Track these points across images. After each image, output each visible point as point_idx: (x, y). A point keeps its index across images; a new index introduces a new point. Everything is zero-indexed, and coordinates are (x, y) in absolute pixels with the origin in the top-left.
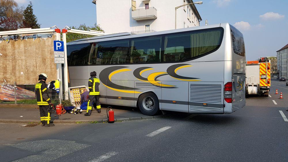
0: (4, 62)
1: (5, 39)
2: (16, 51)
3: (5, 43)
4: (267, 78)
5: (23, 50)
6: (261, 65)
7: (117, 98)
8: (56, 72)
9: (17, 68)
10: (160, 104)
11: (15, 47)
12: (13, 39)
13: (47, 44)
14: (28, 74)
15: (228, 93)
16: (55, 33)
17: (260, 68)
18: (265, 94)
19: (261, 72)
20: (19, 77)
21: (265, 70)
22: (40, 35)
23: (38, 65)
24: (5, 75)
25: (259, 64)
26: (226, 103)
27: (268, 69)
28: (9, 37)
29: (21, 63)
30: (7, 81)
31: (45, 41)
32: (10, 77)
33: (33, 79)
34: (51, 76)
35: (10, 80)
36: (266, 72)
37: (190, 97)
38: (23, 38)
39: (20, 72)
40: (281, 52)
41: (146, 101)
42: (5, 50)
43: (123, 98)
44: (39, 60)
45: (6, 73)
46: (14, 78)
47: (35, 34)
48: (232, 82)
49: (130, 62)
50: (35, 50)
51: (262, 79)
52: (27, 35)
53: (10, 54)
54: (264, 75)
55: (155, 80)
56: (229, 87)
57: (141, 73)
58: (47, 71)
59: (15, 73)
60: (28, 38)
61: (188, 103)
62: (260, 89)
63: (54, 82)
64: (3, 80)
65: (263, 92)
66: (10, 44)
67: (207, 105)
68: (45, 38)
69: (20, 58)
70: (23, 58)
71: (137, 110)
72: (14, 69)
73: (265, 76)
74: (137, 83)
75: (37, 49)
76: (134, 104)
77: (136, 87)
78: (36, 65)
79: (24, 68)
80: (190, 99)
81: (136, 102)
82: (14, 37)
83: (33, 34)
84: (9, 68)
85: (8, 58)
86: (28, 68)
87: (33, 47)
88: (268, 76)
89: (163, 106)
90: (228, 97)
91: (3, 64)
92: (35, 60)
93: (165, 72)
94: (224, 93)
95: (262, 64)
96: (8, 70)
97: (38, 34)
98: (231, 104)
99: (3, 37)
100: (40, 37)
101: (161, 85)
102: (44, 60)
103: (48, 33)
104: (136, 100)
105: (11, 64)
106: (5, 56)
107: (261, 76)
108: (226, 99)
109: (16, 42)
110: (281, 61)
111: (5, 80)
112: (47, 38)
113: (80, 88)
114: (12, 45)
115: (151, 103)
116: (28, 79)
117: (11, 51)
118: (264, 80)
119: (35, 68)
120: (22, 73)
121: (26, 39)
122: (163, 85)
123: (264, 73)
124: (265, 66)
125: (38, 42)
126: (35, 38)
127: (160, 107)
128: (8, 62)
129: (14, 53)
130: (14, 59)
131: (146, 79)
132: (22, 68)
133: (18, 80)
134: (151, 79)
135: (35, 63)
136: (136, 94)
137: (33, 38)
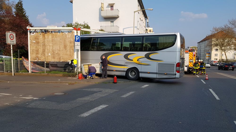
0: (37, 47)
1: (38, 32)
2: (46, 40)
3: (38, 34)
4: (193, 62)
5: (51, 40)
6: (190, 54)
7: (112, 71)
8: (73, 54)
9: (46, 51)
10: (140, 74)
11: (45, 37)
12: (44, 32)
13: (67, 37)
14: (54, 55)
15: (178, 68)
16: (73, 30)
17: (190, 55)
18: (192, 72)
19: (190, 58)
20: (47, 57)
21: (192, 56)
22: (63, 31)
23: (61, 49)
24: (37, 55)
25: (189, 53)
26: (177, 73)
27: (194, 56)
28: (41, 31)
29: (49, 48)
30: (38, 59)
31: (66, 35)
32: (41, 57)
33: (58, 58)
34: (70, 57)
35: (41, 58)
36: (193, 58)
37: (157, 70)
38: (51, 32)
39: (48, 54)
40: (201, 43)
41: (131, 72)
42: (38, 39)
43: (117, 71)
44: (62, 46)
45: (38, 54)
46: (44, 57)
47: (59, 30)
48: (180, 63)
49: (122, 50)
50: (59, 40)
51: (190, 62)
52: (54, 30)
53: (41, 42)
54: (192, 59)
55: (138, 61)
56: (178, 65)
57: (129, 57)
58: (67, 53)
59: (44, 54)
60: (55, 32)
61: (156, 73)
62: (189, 68)
63: (73, 60)
64: (36, 58)
65: (191, 70)
66: (41, 35)
67: (167, 74)
68: (66, 33)
69: (49, 44)
70: (51, 44)
71: (126, 77)
72: (44, 51)
73: (192, 61)
74: (126, 62)
75: (61, 39)
76: (124, 74)
77: (125, 64)
78: (60, 49)
79: (51, 51)
80: (157, 71)
81: (125, 73)
82: (45, 31)
83: (58, 30)
84: (41, 51)
85: (39, 44)
86: (54, 51)
87: (58, 38)
88: (194, 60)
89: (141, 75)
90: (177, 70)
91: (36, 48)
92: (59, 47)
93: (144, 56)
94: (176, 68)
95: (191, 52)
96: (39, 52)
97: (62, 30)
98: (179, 73)
99: (36, 30)
100: (63, 32)
101: (141, 64)
102: (65, 47)
103: (69, 30)
104: (125, 72)
105: (42, 48)
106: (38, 43)
107: (190, 60)
108: (177, 71)
109: (46, 35)
110: (200, 50)
111: (37, 58)
112: (68, 33)
113: (88, 65)
114: (43, 36)
115: (134, 73)
116: (54, 58)
117: (42, 40)
118: (192, 63)
119: (59, 52)
120: (50, 54)
121: (53, 33)
122: (142, 64)
123: (192, 58)
124: (192, 54)
125: (61, 35)
126: (60, 32)
127: (140, 76)
128: (40, 47)
129: (44, 41)
130: (44, 45)
131: (132, 60)
132: (50, 51)
133: (47, 58)
134: (135, 60)
135: (59, 48)
136: (126, 68)
137: (58, 32)
